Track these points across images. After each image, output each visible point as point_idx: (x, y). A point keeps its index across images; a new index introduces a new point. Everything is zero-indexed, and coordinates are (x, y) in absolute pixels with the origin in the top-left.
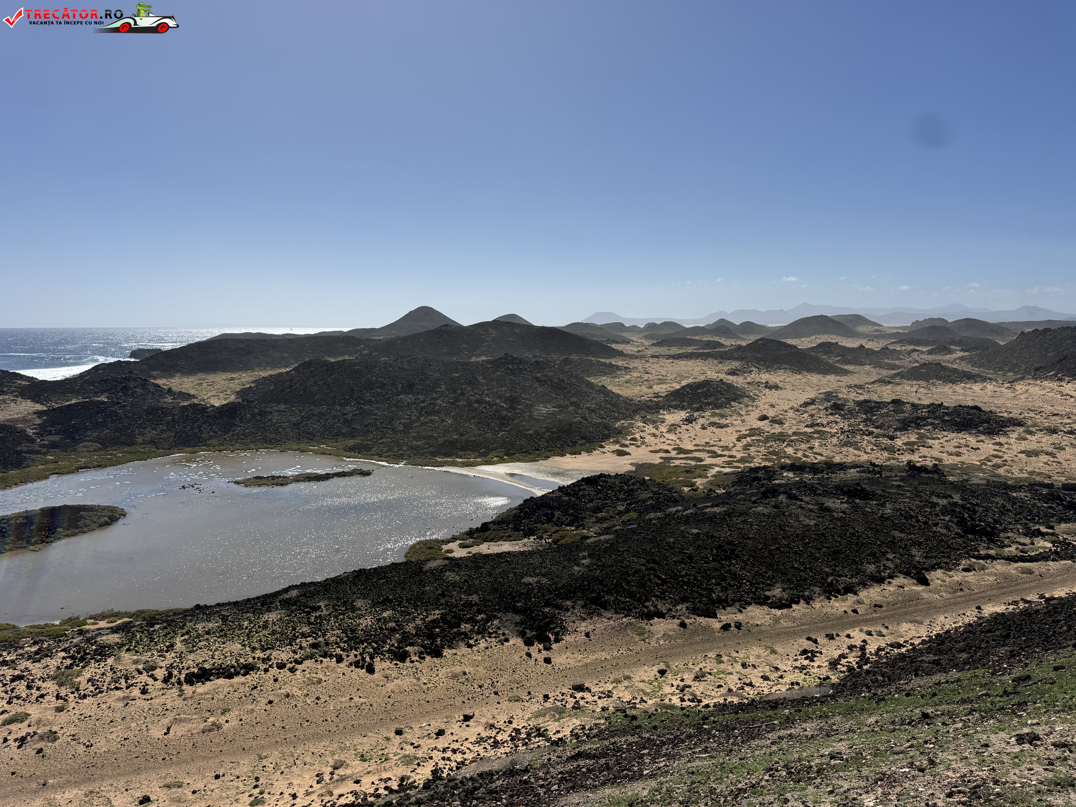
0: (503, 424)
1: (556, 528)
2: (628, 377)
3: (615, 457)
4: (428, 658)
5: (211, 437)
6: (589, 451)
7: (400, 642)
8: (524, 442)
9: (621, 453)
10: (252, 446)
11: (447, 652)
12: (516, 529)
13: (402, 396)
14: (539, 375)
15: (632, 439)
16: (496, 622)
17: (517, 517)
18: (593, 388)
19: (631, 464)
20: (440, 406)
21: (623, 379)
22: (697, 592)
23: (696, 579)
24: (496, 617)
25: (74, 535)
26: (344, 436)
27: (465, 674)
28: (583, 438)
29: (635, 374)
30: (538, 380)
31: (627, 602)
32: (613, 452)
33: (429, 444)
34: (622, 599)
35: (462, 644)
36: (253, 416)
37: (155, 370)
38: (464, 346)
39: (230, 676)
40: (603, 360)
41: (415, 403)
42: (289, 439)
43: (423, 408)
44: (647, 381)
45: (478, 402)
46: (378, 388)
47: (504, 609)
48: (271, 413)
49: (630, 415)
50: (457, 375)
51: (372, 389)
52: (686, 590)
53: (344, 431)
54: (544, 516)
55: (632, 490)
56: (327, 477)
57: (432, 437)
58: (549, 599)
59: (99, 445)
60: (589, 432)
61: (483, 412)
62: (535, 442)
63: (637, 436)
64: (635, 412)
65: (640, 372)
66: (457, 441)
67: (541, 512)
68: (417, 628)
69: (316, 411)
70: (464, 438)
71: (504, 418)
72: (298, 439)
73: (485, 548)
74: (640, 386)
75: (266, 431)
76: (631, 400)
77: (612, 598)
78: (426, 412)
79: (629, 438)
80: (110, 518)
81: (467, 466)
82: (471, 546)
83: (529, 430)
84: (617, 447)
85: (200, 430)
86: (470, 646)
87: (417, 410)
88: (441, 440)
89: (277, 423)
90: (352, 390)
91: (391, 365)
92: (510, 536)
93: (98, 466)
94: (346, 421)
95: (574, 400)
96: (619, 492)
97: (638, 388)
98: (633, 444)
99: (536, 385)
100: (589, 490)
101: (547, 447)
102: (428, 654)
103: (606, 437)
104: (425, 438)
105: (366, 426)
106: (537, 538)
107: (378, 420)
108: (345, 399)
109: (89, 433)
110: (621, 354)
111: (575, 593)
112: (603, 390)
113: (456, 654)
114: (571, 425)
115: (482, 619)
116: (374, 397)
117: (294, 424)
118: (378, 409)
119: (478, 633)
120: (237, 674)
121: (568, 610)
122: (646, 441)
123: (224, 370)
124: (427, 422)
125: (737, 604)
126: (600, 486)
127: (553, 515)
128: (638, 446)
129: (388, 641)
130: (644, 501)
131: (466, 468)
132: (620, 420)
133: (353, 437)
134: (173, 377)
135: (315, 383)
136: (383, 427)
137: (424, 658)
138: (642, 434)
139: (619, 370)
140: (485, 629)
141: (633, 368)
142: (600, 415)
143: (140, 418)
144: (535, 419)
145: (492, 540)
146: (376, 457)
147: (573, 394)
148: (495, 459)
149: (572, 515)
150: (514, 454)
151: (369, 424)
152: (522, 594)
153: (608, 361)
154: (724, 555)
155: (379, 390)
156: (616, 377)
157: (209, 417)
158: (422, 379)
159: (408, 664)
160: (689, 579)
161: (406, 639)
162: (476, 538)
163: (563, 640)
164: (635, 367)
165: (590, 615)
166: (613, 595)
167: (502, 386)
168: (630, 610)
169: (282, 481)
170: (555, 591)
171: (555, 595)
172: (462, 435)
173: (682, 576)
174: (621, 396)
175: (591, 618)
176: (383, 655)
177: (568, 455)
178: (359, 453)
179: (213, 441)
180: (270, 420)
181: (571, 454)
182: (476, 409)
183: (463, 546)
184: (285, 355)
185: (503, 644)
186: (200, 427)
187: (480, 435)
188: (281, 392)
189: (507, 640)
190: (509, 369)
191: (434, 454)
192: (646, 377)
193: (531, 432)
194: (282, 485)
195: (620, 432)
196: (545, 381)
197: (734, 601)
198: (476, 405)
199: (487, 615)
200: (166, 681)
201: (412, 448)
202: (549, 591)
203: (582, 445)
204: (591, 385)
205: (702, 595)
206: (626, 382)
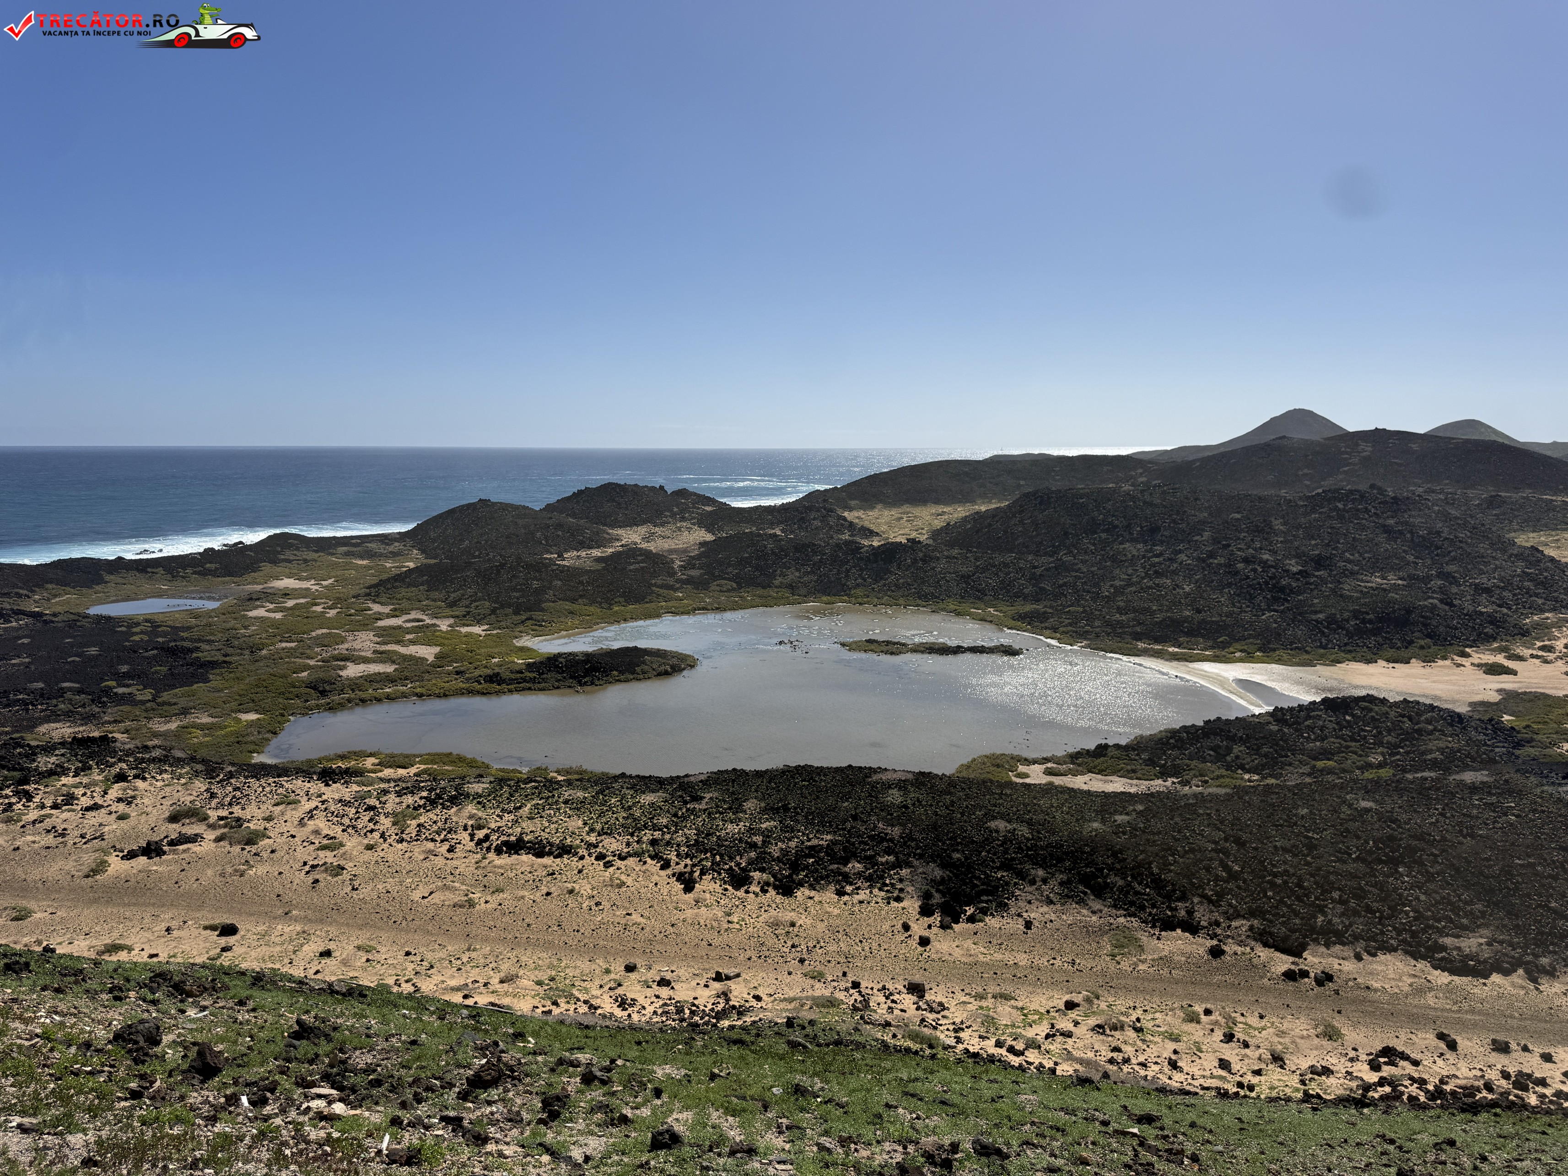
0: (1275, 599)
3: (1478, 675)
4: (772, 892)
5: (858, 585)
6: (1428, 659)
7: (750, 862)
8: (1301, 632)
9: (1495, 670)
11: (802, 893)
12: (1151, 762)
13: (1127, 545)
14: (1391, 522)
15: (1542, 648)
16: (904, 872)
17: (1163, 744)
19: (1499, 691)
20: (1181, 563)
22: (1289, 907)
23: (1299, 885)
24: (908, 865)
25: (627, 681)
26: (1026, 598)
27: (793, 925)
28: (1429, 636)
30: (1387, 530)
32: (1480, 665)
33: (1138, 621)
34: (1139, 888)
35: (832, 887)
37: (854, 499)
41: (1144, 557)
43: (1153, 565)
45: (1246, 561)
46: (1103, 531)
48: (938, 559)
50: (1238, 516)
52: (1269, 898)
53: (1026, 591)
54: (1212, 749)
55: (1418, 731)
56: (957, 650)
57: (1148, 610)
59: (735, 585)
60: (1448, 626)
61: (1248, 577)
62: (1323, 633)
63: (1561, 643)
66: (1186, 620)
67: (1208, 743)
68: (785, 852)
69: (998, 558)
70: (1200, 616)
71: (1282, 589)
72: (963, 598)
78: (1156, 572)
79: (1538, 644)
80: (673, 667)
81: (1178, 660)
83: (1320, 612)
84: (1497, 658)
85: (847, 576)
86: (840, 893)
87: (1144, 568)
88: (1159, 617)
89: (940, 573)
90: (1066, 534)
91: (1133, 498)
92: (1134, 771)
93: (717, 609)
94: (1033, 577)
98: (1538, 657)
99: (1382, 538)
101: (1346, 644)
102: (775, 888)
103: (1486, 639)
104: (1135, 611)
105: (1061, 586)
106: (1179, 783)
107: (1080, 578)
108: (1053, 546)
109: (730, 570)
111: (1060, 860)
113: (811, 898)
114: (1409, 612)
116: (1094, 544)
117: (963, 576)
118: (1084, 562)
119: (869, 879)
120: (550, 854)
123: (937, 502)
124: (1151, 588)
125: (1360, 947)
128: (1545, 661)
129: (738, 858)
131: (1175, 664)
132: (1542, 611)
133: (1037, 600)
134: (872, 508)
135: (1021, 522)
136: (1084, 591)
137: (767, 891)
140: (882, 877)
144: (1341, 596)
146: (1048, 632)
148: (1238, 654)
150: (1274, 650)
151: (1065, 584)
154: (1386, 855)
155: (1104, 536)
157: (861, 559)
158: (1174, 521)
159: (741, 893)
160: (1285, 882)
161: (761, 862)
163: (981, 921)
165: (1066, 898)
167: (1313, 538)
169: (893, 648)
171: (1027, 856)
172: (1199, 611)
173: (1275, 875)
175: (1063, 905)
176: (720, 874)
177: (1381, 663)
178: (1029, 624)
179: (859, 592)
180: (933, 569)
181: (1388, 661)
182: (1237, 573)
185: (889, 903)
186: (848, 571)
187: (1230, 615)
189: (898, 899)
190: (1336, 509)
191: (1138, 637)
193: (1321, 616)
194: (892, 653)
195: (1524, 632)
196: (1401, 532)
197: (1356, 938)
198: (1240, 566)
199: (897, 858)
201: (1108, 623)
203: (1422, 647)
205: (1296, 914)
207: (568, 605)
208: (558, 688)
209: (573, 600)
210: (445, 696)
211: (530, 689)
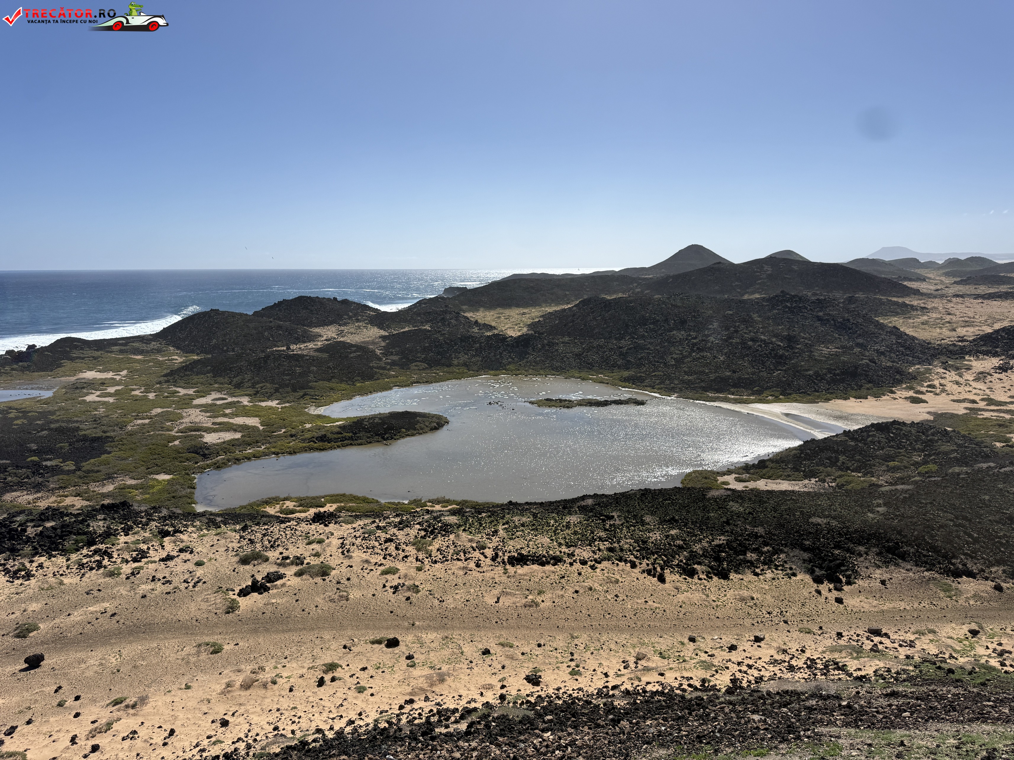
0: (780, 363)
1: (840, 473)
2: (925, 318)
3: (908, 404)
4: (715, 579)
5: (510, 363)
6: (877, 396)
8: (802, 382)
9: (915, 401)
10: (542, 372)
11: (732, 576)
12: (796, 469)
13: (675, 332)
14: (821, 314)
15: (929, 386)
17: (797, 457)
18: (883, 330)
19: (928, 413)
20: (712, 342)
21: (918, 320)
25: (415, 435)
26: (619, 367)
27: (753, 599)
28: (870, 382)
29: (934, 315)
30: (819, 319)
31: (929, 556)
32: (906, 398)
33: (701, 379)
36: (543, 346)
37: (464, 305)
38: (737, 283)
39: (543, 564)
40: (895, 299)
41: (687, 339)
42: (572, 368)
43: (695, 344)
44: (949, 322)
45: (752, 340)
46: (651, 324)
47: (791, 544)
48: (557, 344)
49: (927, 359)
50: (731, 312)
51: (646, 325)
54: (827, 459)
55: (931, 440)
58: (840, 542)
60: (878, 376)
63: (936, 383)
64: (934, 356)
65: (940, 313)
66: (729, 377)
67: (824, 455)
69: (595, 343)
70: (736, 375)
71: (781, 357)
72: (580, 369)
73: (762, 485)
74: (941, 328)
75: (553, 360)
76: (928, 344)
77: (912, 550)
78: (698, 348)
79: (926, 384)
80: (438, 424)
82: (748, 481)
84: (911, 393)
85: (501, 357)
87: (689, 346)
88: (712, 376)
89: (562, 353)
90: (627, 326)
91: (664, 303)
92: (789, 476)
93: (427, 382)
94: (621, 354)
95: (860, 341)
96: (916, 441)
97: (938, 330)
98: (931, 392)
99: (818, 324)
100: (880, 436)
101: (828, 389)
103: (898, 382)
104: (696, 373)
105: (640, 359)
106: (819, 481)
107: (650, 354)
108: (620, 334)
109: (419, 355)
110: (917, 292)
112: (895, 331)
113: (742, 579)
114: (856, 368)
115: (769, 551)
116: (647, 332)
117: (576, 355)
118: (651, 343)
120: (548, 563)
121: (860, 555)
122: (946, 388)
123: (518, 306)
124: (699, 358)
126: (892, 433)
127: (837, 460)
128: (936, 394)
129: (677, 556)
130: (946, 453)
132: (914, 364)
133: (627, 369)
134: (478, 311)
135: (594, 318)
136: (655, 361)
137: (711, 578)
138: (943, 381)
139: (914, 310)
141: (932, 309)
142: (891, 358)
143: (456, 344)
145: (769, 478)
146: (649, 388)
147: (860, 335)
148: (770, 398)
149: (859, 461)
150: (790, 394)
151: (642, 358)
152: (810, 533)
153: (900, 300)
155: (652, 326)
156: (910, 318)
157: (508, 345)
158: (694, 316)
161: (693, 557)
162: (753, 474)
163: (855, 583)
164: (934, 307)
166: (913, 547)
167: (779, 325)
168: (934, 565)
169: (567, 404)
170: (846, 534)
174: (917, 339)
176: (672, 568)
178: (633, 384)
180: (557, 350)
181: (855, 398)
183: (738, 480)
184: (567, 293)
186: (501, 354)
188: (565, 325)
189: (794, 575)
190: (787, 306)
191: (705, 389)
192: (948, 318)
193: (811, 372)
194: (568, 407)
195: (913, 377)
196: (828, 320)
198: (750, 343)
200: (494, 559)
201: (683, 382)
202: (840, 534)
203: (868, 389)
204: (882, 327)
206: (923, 323)
207: (327, 384)
208: (370, 443)
209: (329, 380)
210: (295, 453)
211: (351, 444)
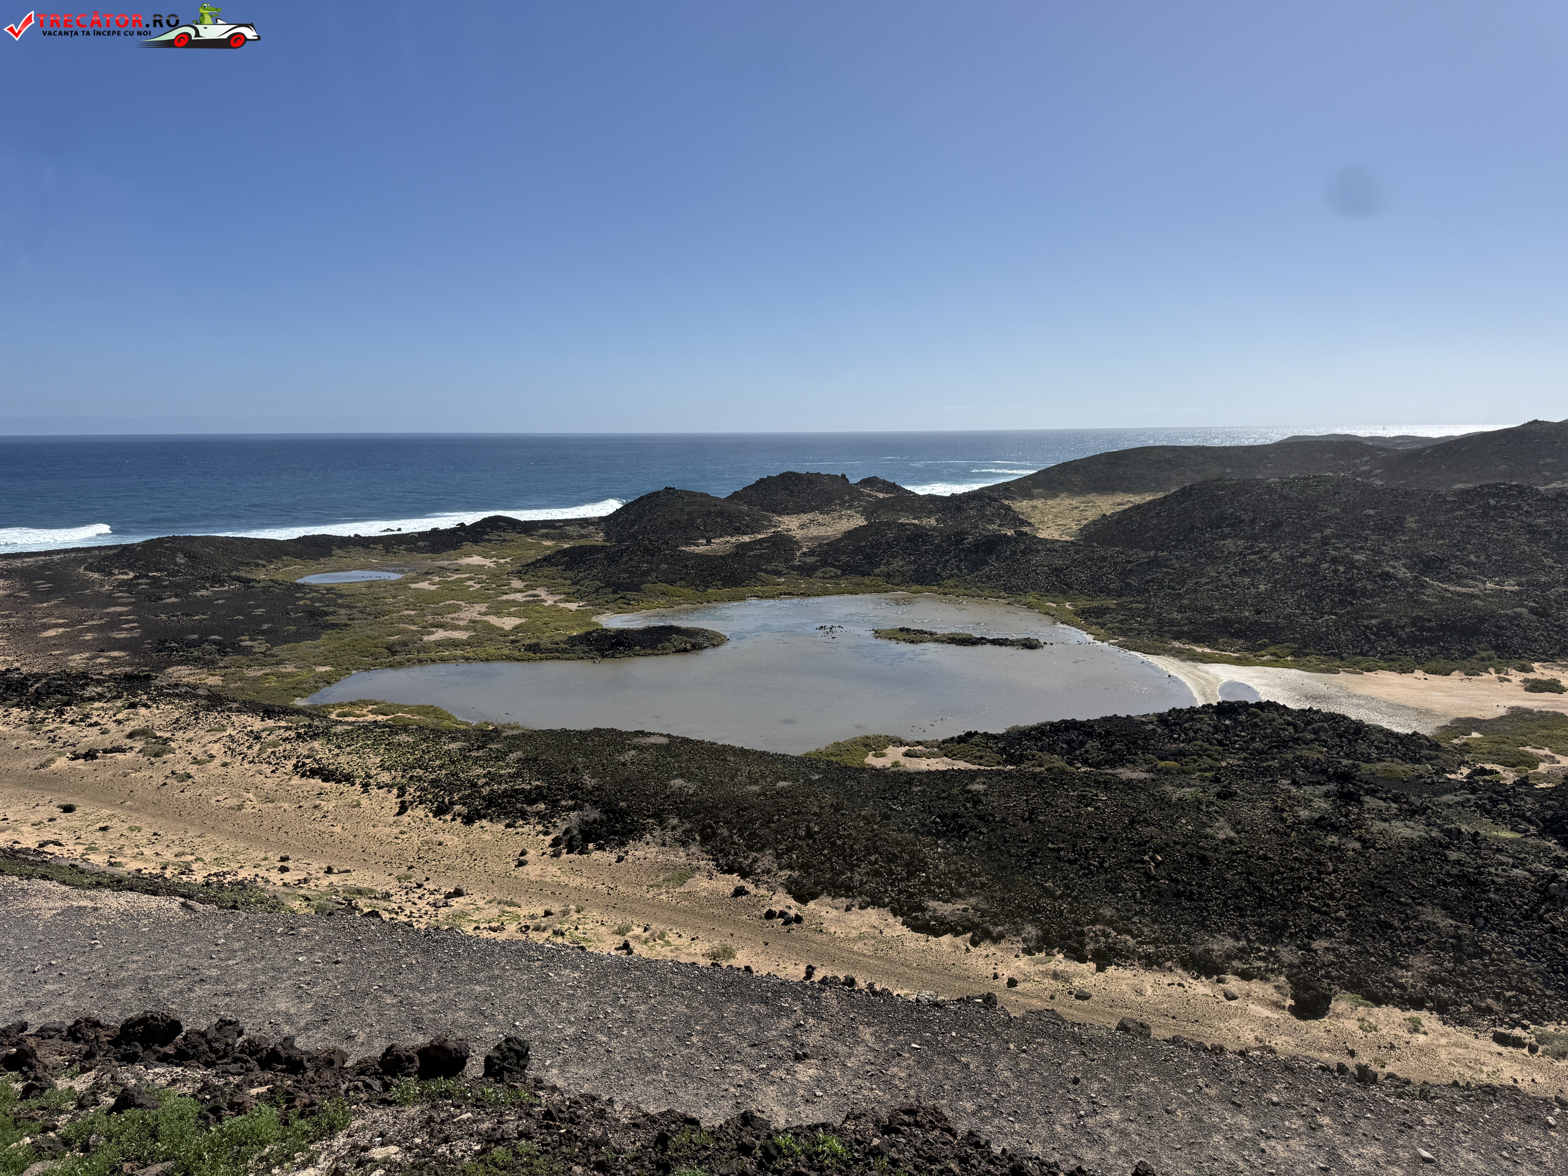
12: (1003, 751)
25: (645, 655)
35: (506, 821)
42: (1031, 589)
53: (1109, 586)
56: (981, 641)
57: (1208, 609)
59: (838, 573)
61: (1326, 578)
62: (1369, 640)
66: (1241, 620)
67: (1063, 736)
70: (1255, 618)
75: (1014, 575)
80: (694, 645)
81: (1193, 660)
82: (917, 757)
83: (1378, 617)
86: (510, 826)
88: (1215, 617)
92: (981, 757)
100: (1211, 723)
102: (464, 818)
104: (1195, 609)
105: (1148, 582)
111: (697, 813)
115: (566, 806)
118: (1179, 558)
119: (541, 817)
121: (663, 829)
125: (861, 899)
126: (1234, 720)
127: (1082, 744)
129: (456, 794)
131: (1186, 664)
133: (1109, 596)
137: (455, 820)
140: (552, 817)
144: (1415, 601)
148: (1266, 657)
151: (1152, 580)
152: (645, 795)
159: (434, 819)
160: (844, 844)
161: (469, 797)
163: (591, 854)
165: (678, 842)
171: (677, 808)
172: (1259, 612)
173: (841, 837)
175: (671, 847)
176: (432, 805)
177: (1417, 673)
179: (950, 582)
182: (1318, 573)
183: (908, 754)
185: (538, 835)
186: (947, 562)
187: (1288, 617)
189: (547, 833)
191: (1178, 636)
193: (1376, 621)
207: (662, 587)
208: (582, 658)
209: (672, 583)
210: (487, 660)
211: (558, 658)
